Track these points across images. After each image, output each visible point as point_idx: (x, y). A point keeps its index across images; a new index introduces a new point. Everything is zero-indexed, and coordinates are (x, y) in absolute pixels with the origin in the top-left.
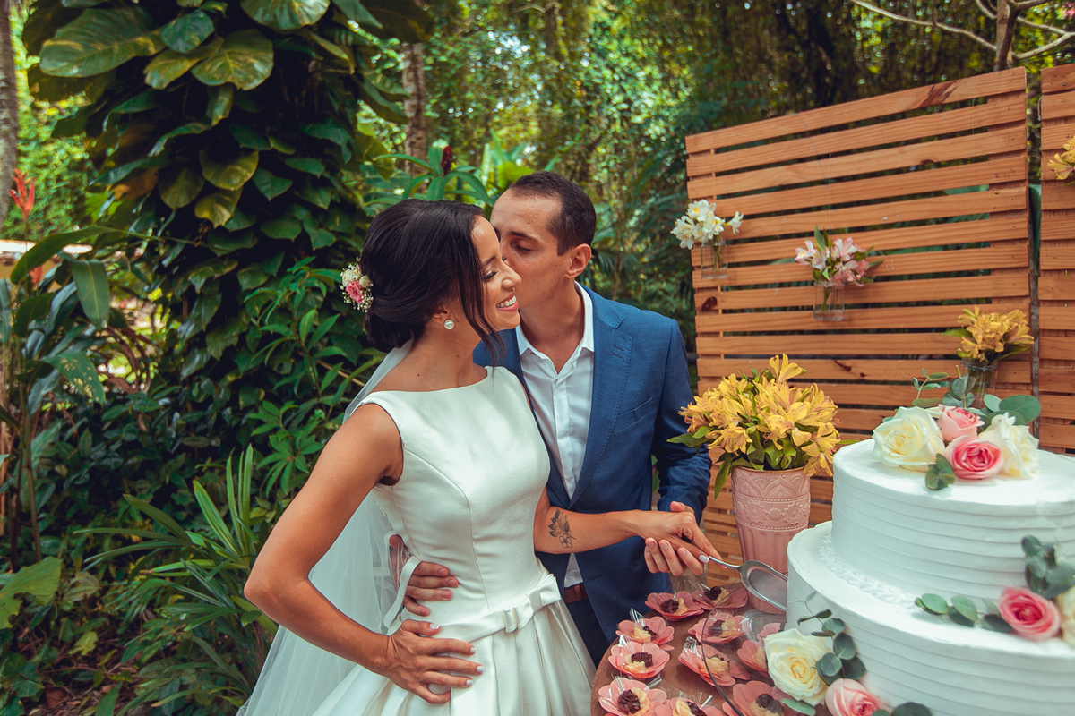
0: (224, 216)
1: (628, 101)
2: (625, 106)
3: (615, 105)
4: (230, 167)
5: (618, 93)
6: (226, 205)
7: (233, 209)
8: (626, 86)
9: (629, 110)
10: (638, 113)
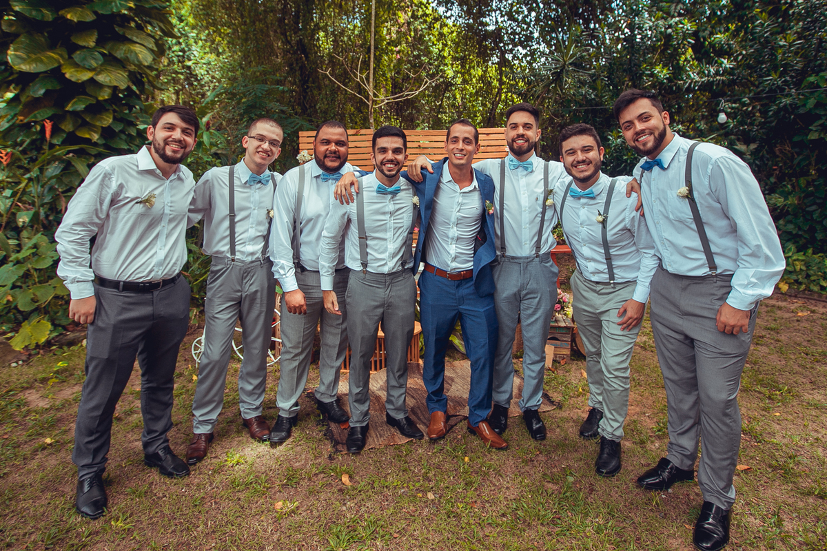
0: (95, 137)
1: (183, 51)
2: (181, 54)
3: (173, 52)
4: (99, 116)
5: (176, 44)
6: (95, 132)
7: (99, 134)
8: (181, 40)
9: (183, 57)
10: (190, 60)
